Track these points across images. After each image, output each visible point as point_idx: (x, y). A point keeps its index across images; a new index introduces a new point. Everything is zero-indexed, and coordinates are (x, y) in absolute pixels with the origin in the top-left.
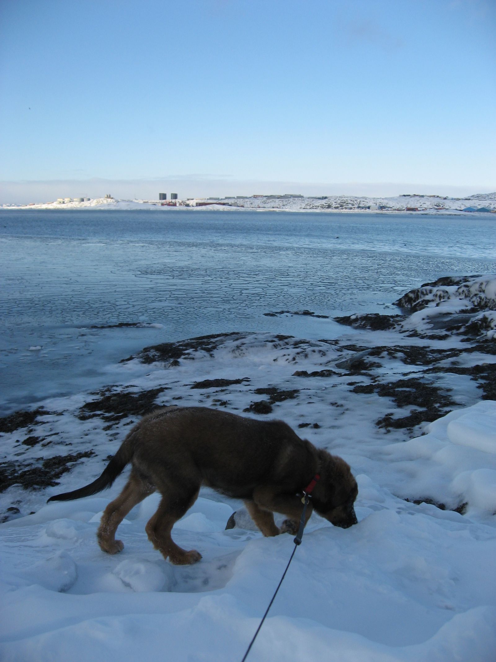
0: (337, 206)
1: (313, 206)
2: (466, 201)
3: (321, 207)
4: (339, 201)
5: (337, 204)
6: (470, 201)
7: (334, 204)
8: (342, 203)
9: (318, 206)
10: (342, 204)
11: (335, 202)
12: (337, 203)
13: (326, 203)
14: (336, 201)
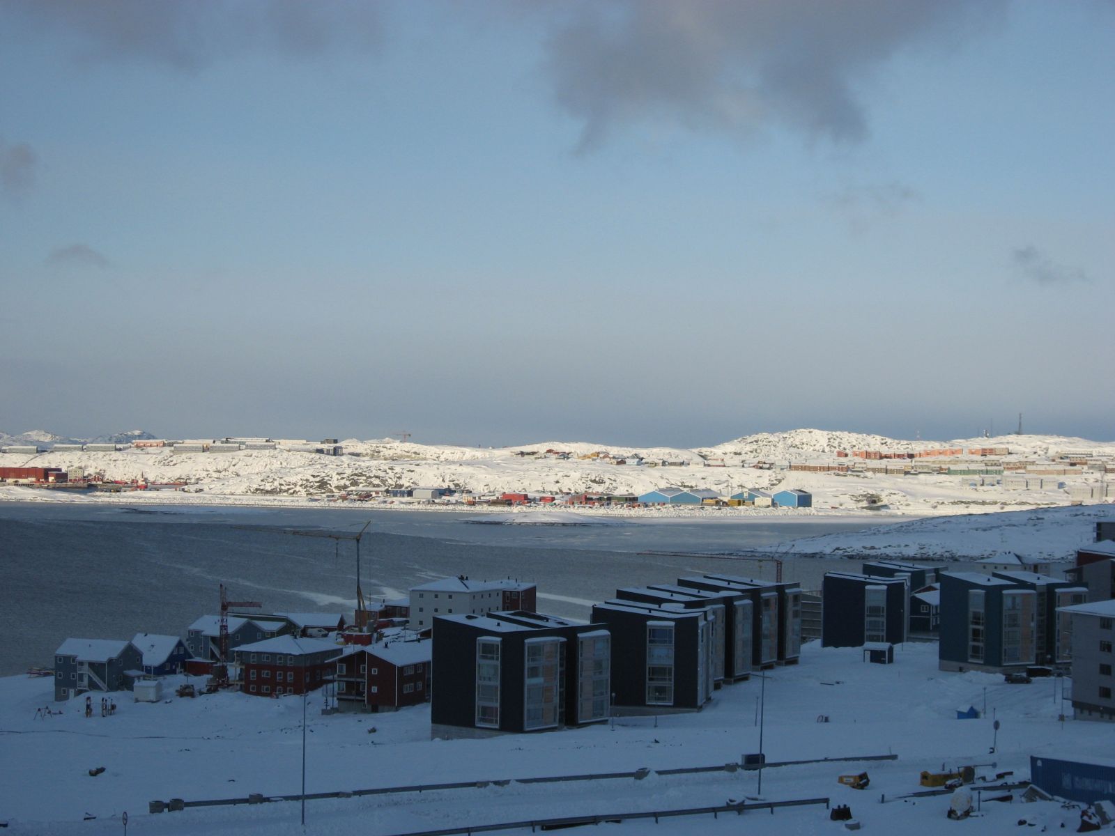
0: (342, 483)
1: (281, 485)
2: (672, 467)
3: (301, 485)
4: (349, 472)
5: (343, 478)
6: (683, 467)
7: (335, 477)
8: (356, 475)
9: (295, 484)
10: (356, 478)
11: (338, 474)
12: (342, 476)
13: (313, 476)
14: (340, 470)
